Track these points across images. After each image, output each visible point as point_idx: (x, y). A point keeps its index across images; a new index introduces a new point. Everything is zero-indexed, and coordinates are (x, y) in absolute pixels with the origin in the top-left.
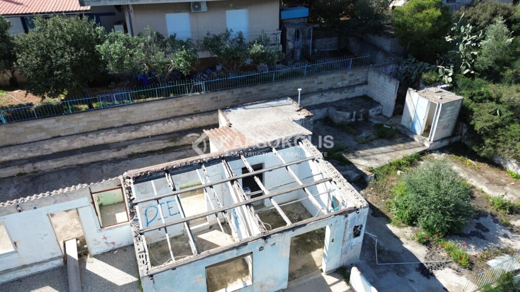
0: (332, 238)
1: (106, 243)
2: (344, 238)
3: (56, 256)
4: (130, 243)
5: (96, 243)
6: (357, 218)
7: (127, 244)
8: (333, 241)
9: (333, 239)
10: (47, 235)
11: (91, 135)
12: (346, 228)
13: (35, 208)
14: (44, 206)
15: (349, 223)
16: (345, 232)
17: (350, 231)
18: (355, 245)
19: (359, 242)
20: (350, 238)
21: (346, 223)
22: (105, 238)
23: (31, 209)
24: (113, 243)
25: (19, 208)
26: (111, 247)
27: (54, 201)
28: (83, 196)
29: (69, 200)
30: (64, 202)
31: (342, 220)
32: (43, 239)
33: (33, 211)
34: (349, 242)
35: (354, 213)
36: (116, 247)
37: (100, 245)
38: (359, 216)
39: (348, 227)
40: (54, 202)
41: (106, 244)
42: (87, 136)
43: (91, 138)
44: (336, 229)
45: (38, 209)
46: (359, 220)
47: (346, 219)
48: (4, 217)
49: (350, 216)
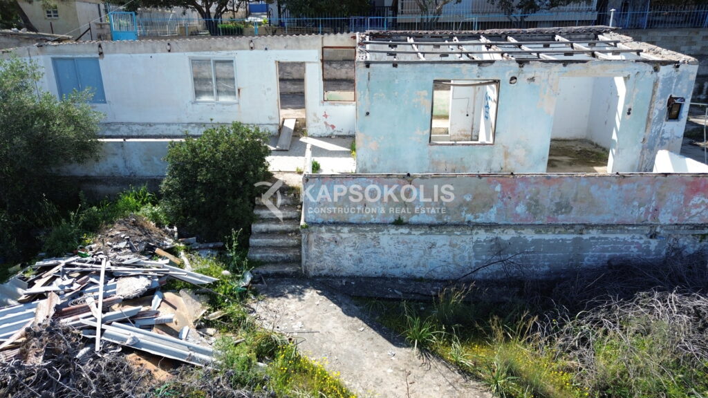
0: (628, 107)
1: (326, 123)
2: (649, 114)
3: (273, 122)
4: (351, 133)
5: (315, 119)
6: (675, 81)
7: (347, 134)
8: (629, 113)
9: (630, 110)
10: (269, 89)
11: (334, 65)
12: (654, 93)
13: (266, 49)
14: (274, 48)
15: (660, 85)
16: (651, 102)
17: (661, 106)
18: (668, 139)
19: (676, 134)
20: (660, 120)
21: (655, 84)
22: (326, 116)
23: (261, 49)
24: (333, 127)
25: (252, 45)
26: (329, 132)
27: (285, 45)
28: (314, 47)
29: (299, 48)
30: (294, 49)
31: (648, 74)
32: (265, 94)
33: (263, 52)
34: (658, 127)
35: (670, 68)
36: (336, 133)
37: (318, 124)
38: (679, 78)
39: (658, 93)
40: (285, 47)
41: (325, 125)
42: (330, 64)
43: (335, 68)
44: (637, 90)
45: (269, 51)
46: (679, 86)
47: (654, 73)
48: (237, 52)
49: (663, 70)
